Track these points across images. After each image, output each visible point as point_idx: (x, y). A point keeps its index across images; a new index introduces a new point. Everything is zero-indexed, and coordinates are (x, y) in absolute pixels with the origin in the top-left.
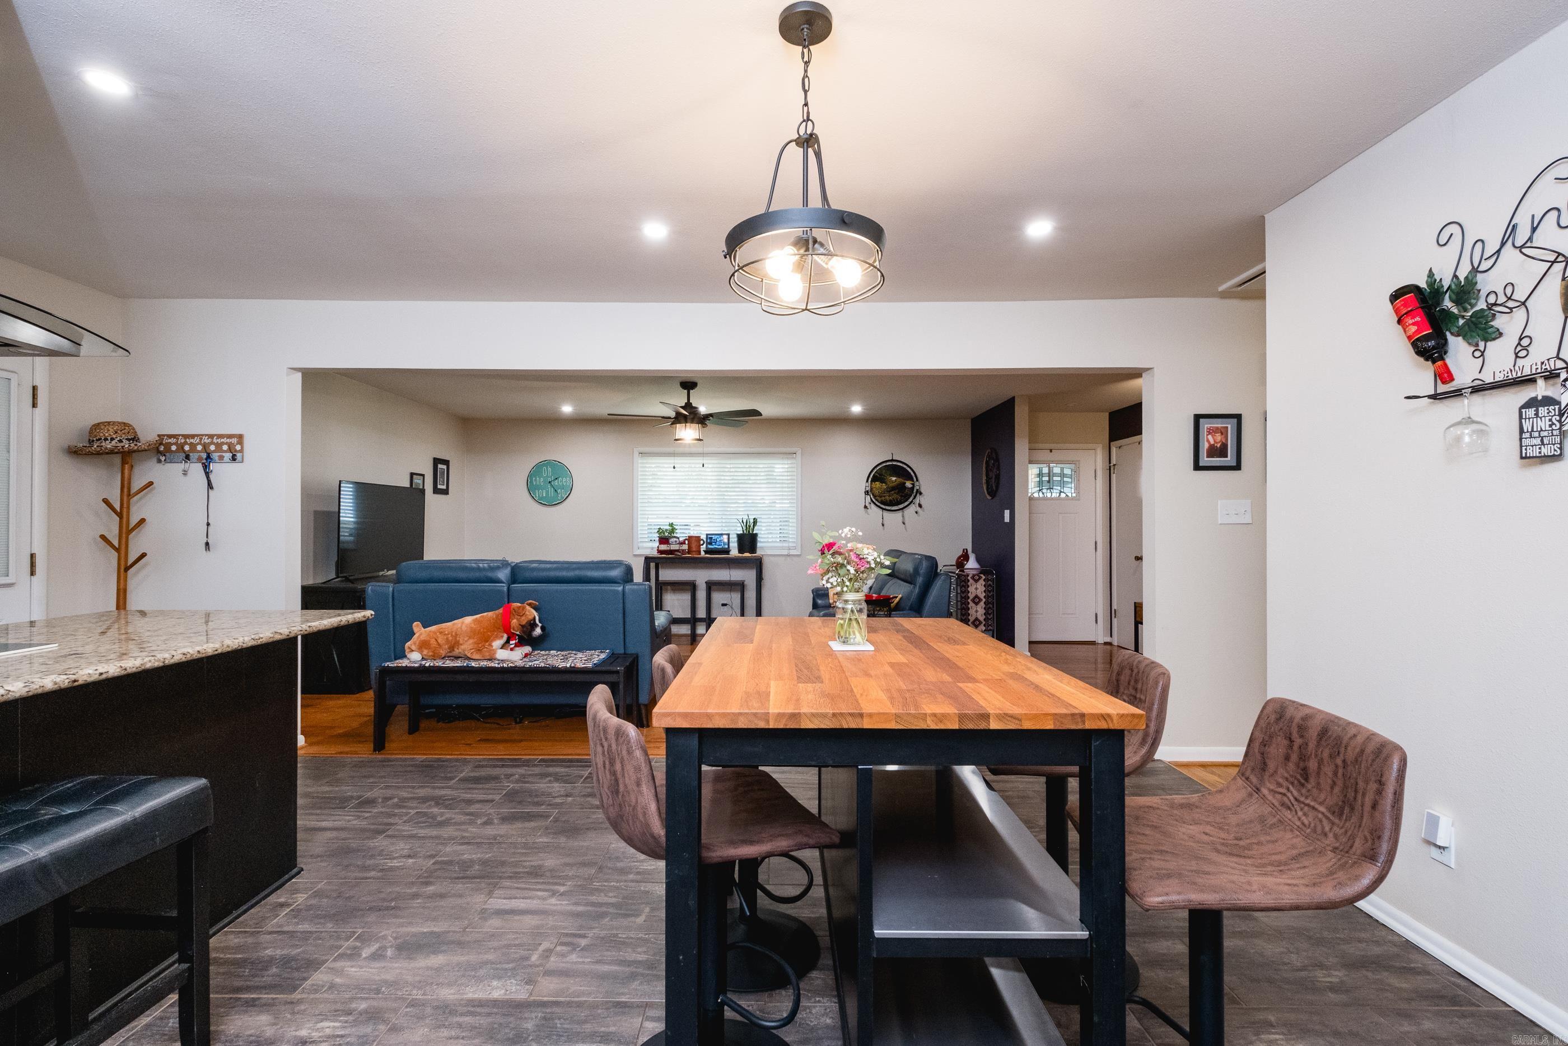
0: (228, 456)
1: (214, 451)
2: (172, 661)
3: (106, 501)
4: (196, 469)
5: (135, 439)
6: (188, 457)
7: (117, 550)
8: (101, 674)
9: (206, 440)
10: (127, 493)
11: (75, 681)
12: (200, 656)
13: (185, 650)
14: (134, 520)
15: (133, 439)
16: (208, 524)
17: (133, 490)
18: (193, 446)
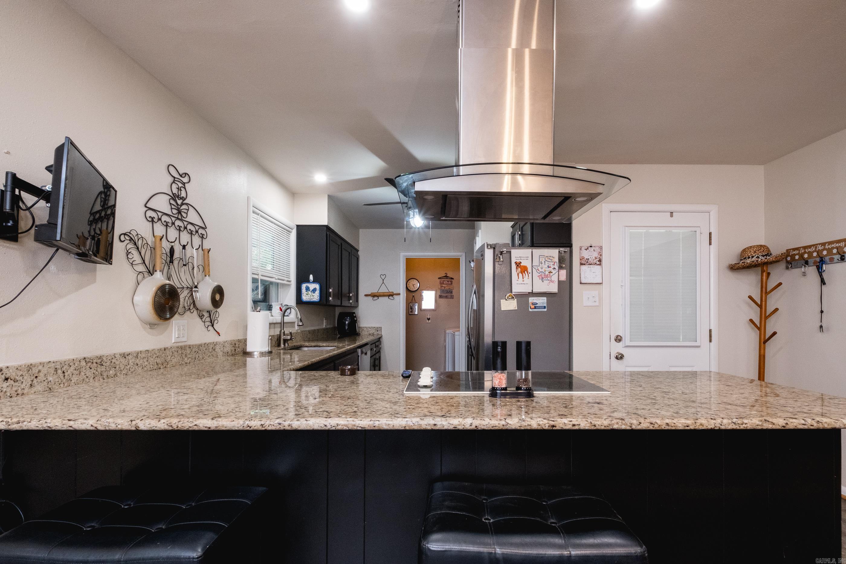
0: (838, 257)
1: (826, 255)
2: (639, 427)
3: (750, 297)
4: (812, 271)
5: (769, 254)
6: (807, 263)
7: (759, 329)
8: (574, 425)
9: (820, 248)
10: (765, 292)
11: (553, 426)
12: (667, 428)
13: (653, 420)
14: (770, 309)
15: (766, 255)
16: (822, 312)
17: (768, 290)
18: (810, 254)
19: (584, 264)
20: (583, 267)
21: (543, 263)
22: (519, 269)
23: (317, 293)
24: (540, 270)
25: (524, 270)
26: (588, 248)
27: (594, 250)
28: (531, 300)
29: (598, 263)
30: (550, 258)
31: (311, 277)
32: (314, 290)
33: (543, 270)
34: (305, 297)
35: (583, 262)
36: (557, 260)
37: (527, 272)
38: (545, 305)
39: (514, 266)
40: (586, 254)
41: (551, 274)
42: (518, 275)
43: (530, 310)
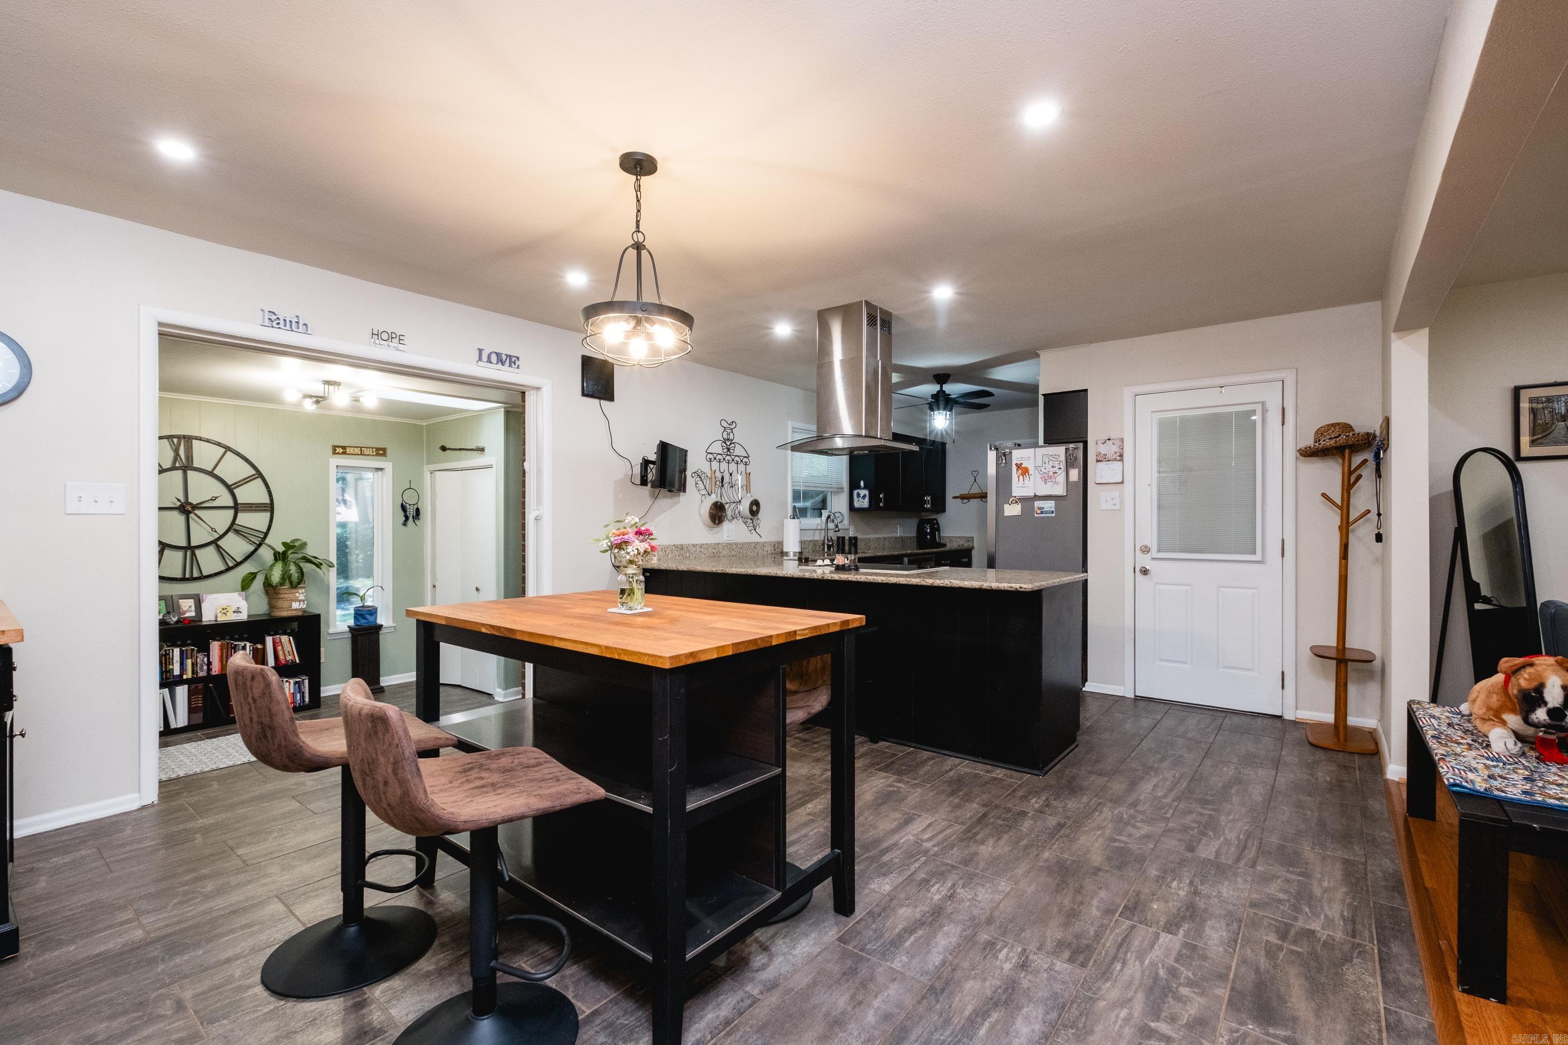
10: (1347, 488)
19: (1101, 461)
20: (1100, 464)
21: (1047, 462)
22: (1020, 471)
23: (867, 499)
24: (1044, 471)
25: (1025, 471)
26: (1105, 442)
27: (1113, 444)
28: (1038, 504)
29: (1119, 458)
30: (1055, 456)
31: (862, 483)
32: (864, 497)
33: (1046, 471)
34: (857, 504)
35: (1099, 458)
36: (1063, 458)
37: (1028, 474)
38: (1053, 509)
39: (1014, 468)
40: (1103, 449)
41: (1056, 475)
42: (1019, 477)
43: (1036, 515)
